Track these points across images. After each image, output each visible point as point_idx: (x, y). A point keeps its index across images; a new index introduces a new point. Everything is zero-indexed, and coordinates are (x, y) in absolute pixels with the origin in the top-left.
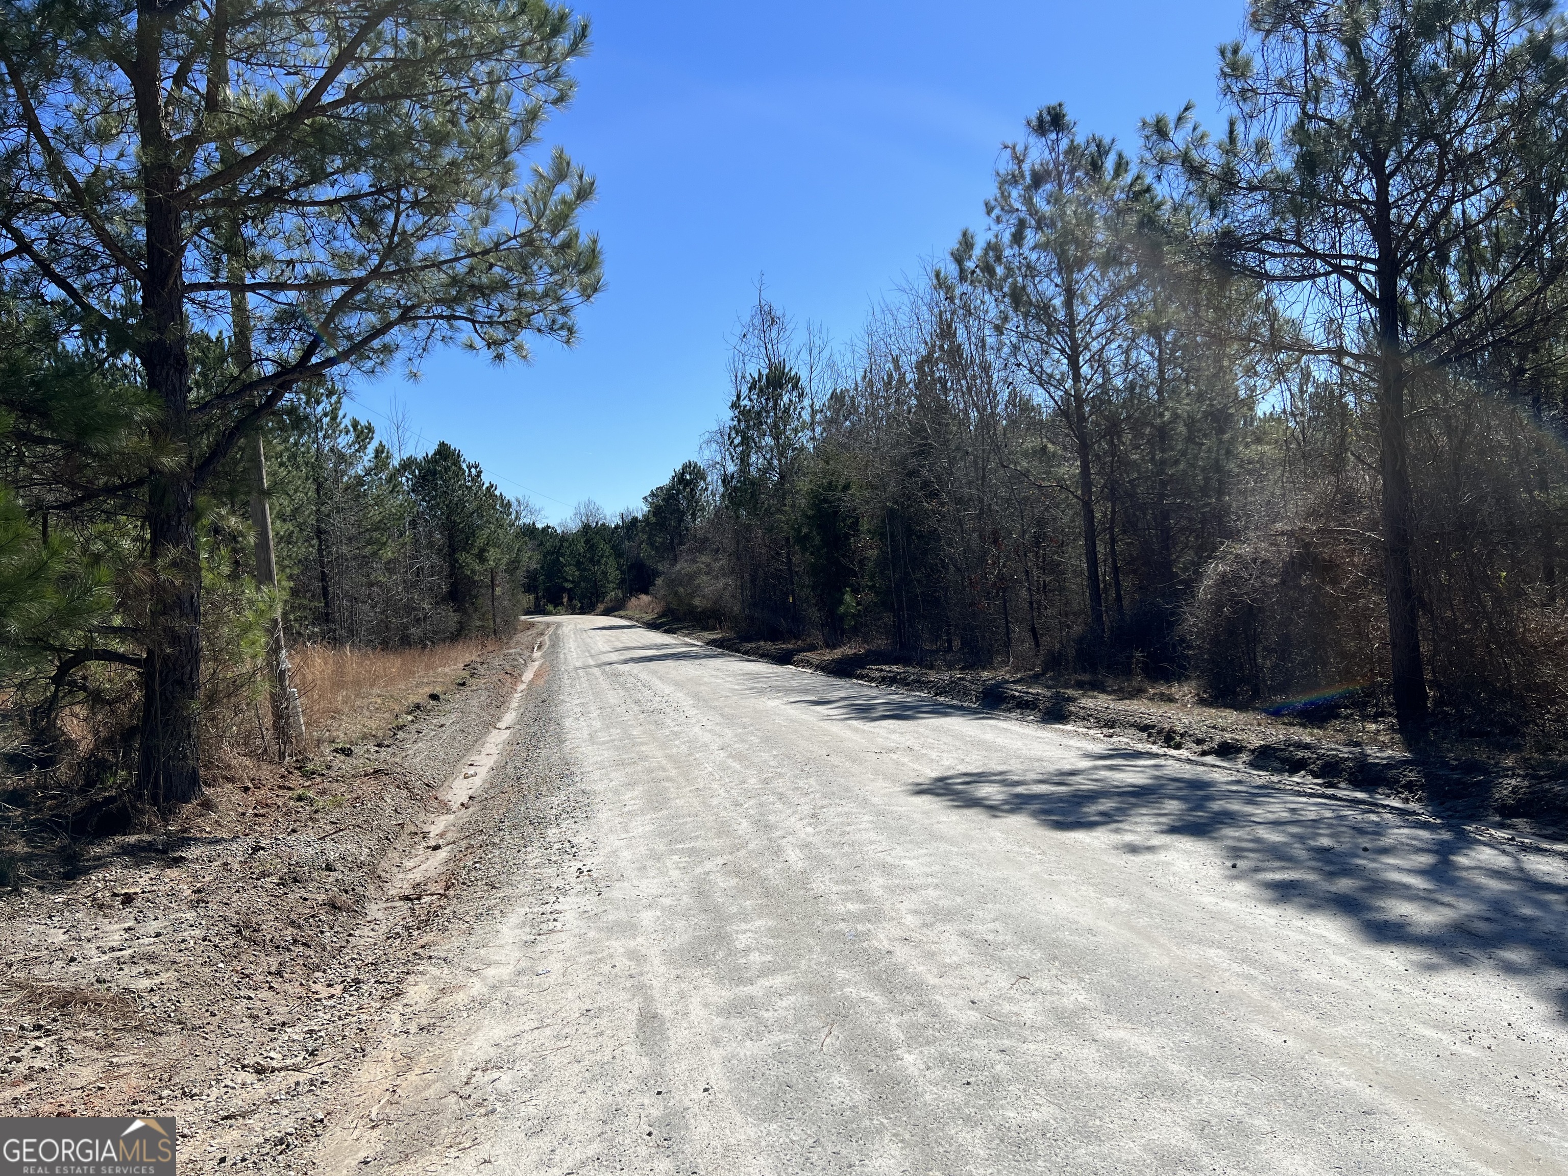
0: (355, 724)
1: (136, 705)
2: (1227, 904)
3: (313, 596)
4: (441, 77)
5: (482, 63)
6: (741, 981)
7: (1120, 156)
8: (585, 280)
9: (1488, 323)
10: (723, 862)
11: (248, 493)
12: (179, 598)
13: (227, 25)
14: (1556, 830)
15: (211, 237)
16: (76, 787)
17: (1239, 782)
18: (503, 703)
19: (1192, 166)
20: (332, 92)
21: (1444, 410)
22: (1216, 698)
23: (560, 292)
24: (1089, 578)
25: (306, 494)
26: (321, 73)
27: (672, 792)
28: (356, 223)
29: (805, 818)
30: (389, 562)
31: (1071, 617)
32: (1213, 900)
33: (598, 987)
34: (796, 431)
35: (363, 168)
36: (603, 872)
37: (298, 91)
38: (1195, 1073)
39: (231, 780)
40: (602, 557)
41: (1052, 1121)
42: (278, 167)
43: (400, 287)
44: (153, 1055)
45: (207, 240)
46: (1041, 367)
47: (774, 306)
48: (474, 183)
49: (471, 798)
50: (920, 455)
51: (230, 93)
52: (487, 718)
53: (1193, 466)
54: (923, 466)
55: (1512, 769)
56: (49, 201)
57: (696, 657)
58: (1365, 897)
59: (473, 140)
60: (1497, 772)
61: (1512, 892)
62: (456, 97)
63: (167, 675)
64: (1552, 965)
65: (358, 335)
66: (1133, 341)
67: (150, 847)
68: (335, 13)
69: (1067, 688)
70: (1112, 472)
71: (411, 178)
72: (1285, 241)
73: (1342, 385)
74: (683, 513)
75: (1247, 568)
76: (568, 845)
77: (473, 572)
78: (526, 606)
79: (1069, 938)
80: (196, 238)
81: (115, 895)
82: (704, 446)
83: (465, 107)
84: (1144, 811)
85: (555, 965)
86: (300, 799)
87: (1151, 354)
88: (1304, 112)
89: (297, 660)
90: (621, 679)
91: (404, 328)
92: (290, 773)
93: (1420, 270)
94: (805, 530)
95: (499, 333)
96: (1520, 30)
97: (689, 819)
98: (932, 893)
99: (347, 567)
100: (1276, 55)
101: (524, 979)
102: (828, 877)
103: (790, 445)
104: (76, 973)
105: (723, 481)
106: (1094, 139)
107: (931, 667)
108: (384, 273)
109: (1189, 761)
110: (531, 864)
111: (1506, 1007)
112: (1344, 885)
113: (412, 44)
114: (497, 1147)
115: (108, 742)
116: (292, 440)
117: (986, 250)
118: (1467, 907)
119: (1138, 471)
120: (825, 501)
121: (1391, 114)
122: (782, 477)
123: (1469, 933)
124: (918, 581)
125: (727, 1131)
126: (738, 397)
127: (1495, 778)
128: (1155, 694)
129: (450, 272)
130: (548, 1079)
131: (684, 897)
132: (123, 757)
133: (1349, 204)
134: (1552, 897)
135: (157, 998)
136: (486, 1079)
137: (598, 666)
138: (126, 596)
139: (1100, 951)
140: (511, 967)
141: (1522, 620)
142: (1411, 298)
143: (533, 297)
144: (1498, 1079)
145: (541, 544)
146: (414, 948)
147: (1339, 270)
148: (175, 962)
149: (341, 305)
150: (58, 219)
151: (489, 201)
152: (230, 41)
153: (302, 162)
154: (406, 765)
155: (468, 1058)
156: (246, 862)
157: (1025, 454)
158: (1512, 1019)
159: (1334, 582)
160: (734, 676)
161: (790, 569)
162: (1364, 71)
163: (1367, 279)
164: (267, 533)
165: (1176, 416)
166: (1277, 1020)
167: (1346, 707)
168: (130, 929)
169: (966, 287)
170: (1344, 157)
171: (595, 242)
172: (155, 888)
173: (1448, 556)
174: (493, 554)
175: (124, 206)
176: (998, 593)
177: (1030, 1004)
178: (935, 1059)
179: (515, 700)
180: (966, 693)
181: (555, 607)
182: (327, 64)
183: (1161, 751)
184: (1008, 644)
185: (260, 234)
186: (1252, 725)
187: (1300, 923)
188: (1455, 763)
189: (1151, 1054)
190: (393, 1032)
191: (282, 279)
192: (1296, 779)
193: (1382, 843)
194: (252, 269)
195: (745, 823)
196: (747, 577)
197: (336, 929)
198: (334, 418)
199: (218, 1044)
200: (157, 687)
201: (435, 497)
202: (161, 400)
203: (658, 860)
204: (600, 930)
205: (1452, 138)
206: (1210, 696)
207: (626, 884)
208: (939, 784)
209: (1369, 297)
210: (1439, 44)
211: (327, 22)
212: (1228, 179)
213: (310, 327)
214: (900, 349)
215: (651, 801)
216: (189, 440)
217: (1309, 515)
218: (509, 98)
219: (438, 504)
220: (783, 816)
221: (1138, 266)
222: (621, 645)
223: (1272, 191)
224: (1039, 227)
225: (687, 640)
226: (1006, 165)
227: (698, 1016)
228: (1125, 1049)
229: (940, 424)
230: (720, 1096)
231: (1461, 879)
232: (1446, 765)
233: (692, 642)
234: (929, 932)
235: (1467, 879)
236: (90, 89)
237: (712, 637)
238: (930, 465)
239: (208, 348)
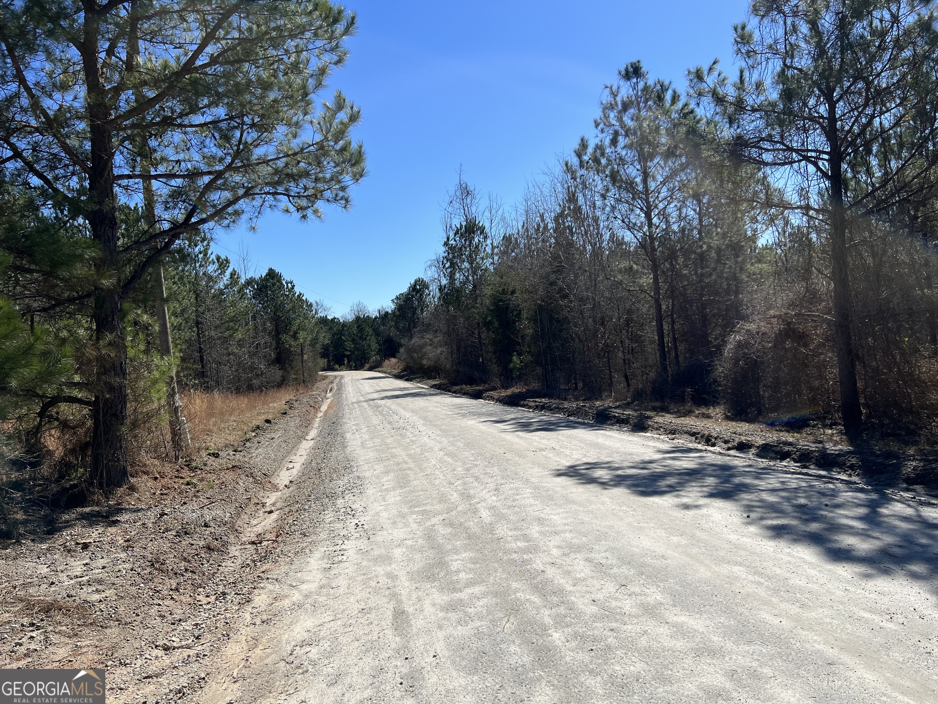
0: (221, 438)
1: (89, 429)
2: (745, 539)
3: (194, 361)
4: (267, 49)
5: (292, 40)
6: (455, 590)
7: (674, 92)
8: (355, 170)
9: (896, 189)
10: (442, 518)
11: (154, 301)
12: (113, 365)
13: (138, 19)
15: (130, 147)
16: (53, 479)
17: (750, 466)
18: (309, 424)
19: (718, 97)
20: (202, 58)
21: (870, 242)
22: (736, 415)
23: (341, 177)
24: (659, 345)
25: (190, 300)
26: (195, 47)
27: (412, 476)
28: (217, 137)
29: (491, 491)
30: (240, 341)
31: (648, 368)
32: (736, 537)
33: (369, 595)
34: (483, 259)
35: (221, 104)
36: (371, 525)
37: (182, 58)
38: (727, 642)
39: (146, 473)
40: (367, 336)
41: (642, 672)
42: (169, 104)
43: (244, 175)
44: (102, 640)
45: (127, 149)
46: (629, 219)
47: (469, 184)
48: (287, 113)
49: (291, 482)
50: (557, 272)
51: (140, 60)
52: (300, 434)
53: (720, 277)
54: (559, 279)
55: (913, 456)
56: (32, 127)
57: (425, 395)
58: (827, 534)
59: (287, 87)
60: (904, 458)
61: (914, 530)
62: (276, 61)
63: (107, 411)
65: (219, 205)
66: (684, 202)
67: (98, 514)
68: (202, 11)
69: (647, 411)
70: (672, 281)
71: (250, 110)
72: (774, 142)
73: (809, 227)
74: (416, 309)
75: (753, 338)
76: (350, 509)
77: (290, 346)
78: (322, 366)
79: (651, 561)
80: (121, 148)
81: (78, 544)
82: (428, 268)
83: (282, 67)
84: (694, 484)
85: (342, 582)
86: (188, 484)
87: (695, 210)
88: (785, 64)
89: (185, 401)
90: (380, 409)
91: (247, 200)
92: (182, 468)
93: (855, 158)
94: (489, 318)
95: (304, 203)
96: (913, 14)
97: (422, 493)
98: (568, 535)
99: (215, 344)
100: (768, 30)
101: (324, 591)
102: (505, 526)
103: (479, 268)
104: (54, 592)
105: (440, 290)
106: (659, 82)
107: (565, 399)
108: (234, 167)
109: (720, 454)
110: (327, 521)
111: (912, 599)
112: (814, 527)
113: (250, 29)
114: (310, 692)
115: (72, 451)
116: (180, 268)
117: (595, 149)
118: (888, 539)
119: (688, 280)
120: (501, 301)
121: (836, 65)
122: (475, 287)
123: (890, 555)
124: (557, 348)
125: (448, 681)
126: (448, 239)
127: (903, 461)
128: (699, 414)
129: (274, 166)
130: (340, 651)
131: (420, 540)
132: (81, 460)
133: (812, 119)
135: (104, 606)
136: (302, 651)
137: (366, 401)
138: (82, 363)
139: (669, 569)
140: (316, 584)
141: (918, 367)
142: (849, 175)
143: (324, 180)
144: (909, 643)
145: (331, 328)
146: (258, 573)
147: (807, 159)
148: (114, 584)
149: (209, 187)
150: (37, 137)
151: (297, 123)
152: (140, 29)
153: (184, 101)
154: (251, 462)
155: (291, 639)
156: (156, 523)
157: (620, 271)
158: (916, 606)
159: (806, 345)
160: (448, 406)
161: (480, 342)
162: (821, 40)
163: (823, 163)
164: (166, 324)
165: (710, 247)
166: (776, 609)
167: (813, 420)
168: (87, 564)
169: (583, 172)
170: (809, 91)
171: (361, 147)
172: (102, 539)
173: (873, 329)
174: (302, 335)
175: (77, 129)
176: (604, 355)
177: (628, 601)
178: (572, 636)
179: (317, 422)
180: (586, 414)
181: (340, 366)
182: (199, 42)
183: (703, 448)
184: (611, 384)
185: (159, 145)
186: (757, 431)
187: (788, 550)
188: (879, 452)
189: (701, 630)
190: (246, 624)
191: (173, 172)
192: (784, 463)
193: (836, 502)
194: (155, 165)
195: (455, 495)
196: (454, 347)
197: (211, 562)
198: (205, 255)
199: (141, 633)
200: (101, 418)
201: (267, 302)
202: (101, 245)
203: (404, 517)
204: (369, 560)
205: (873, 79)
206: (732, 414)
207: (384, 532)
208: (571, 469)
209: (825, 175)
210: (865, 23)
211: (198, 17)
212: (740, 105)
213: (191, 200)
214: (544, 209)
215: (399, 482)
216: (118, 269)
217: (790, 306)
218: (308, 61)
219: (269, 305)
220: (478, 490)
221: (686, 157)
222: (379, 389)
223: (766, 112)
224: (626, 135)
225: (419, 385)
226: (607, 98)
227: (429, 612)
228: (685, 628)
229: (569, 254)
230: (443, 660)
231: (884, 522)
232: (873, 454)
233: (422, 386)
234: (566, 559)
235: (888, 522)
236: (56, 58)
237: (434, 383)
238: (563, 278)
239: (129, 214)
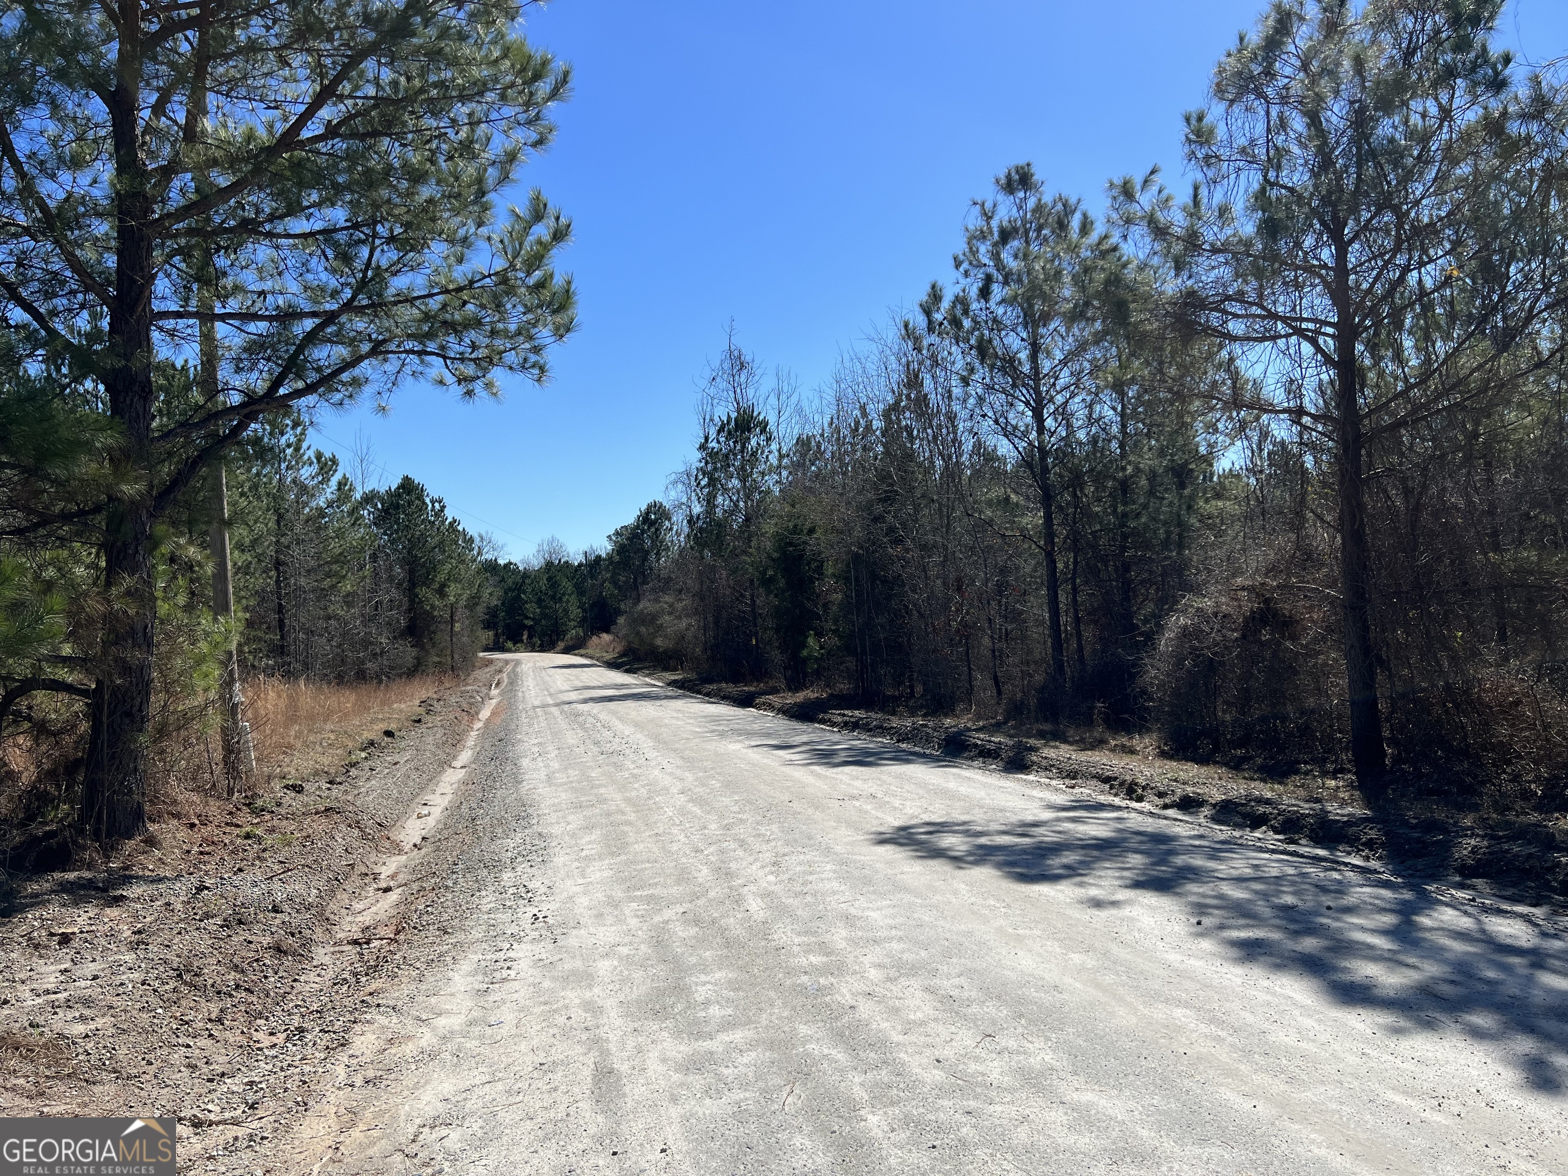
0: (307, 760)
1: (81, 737)
2: (1193, 961)
3: (269, 628)
4: (421, 117)
5: (463, 104)
6: (700, 1036)
7: (1085, 216)
8: (558, 320)
9: (1444, 388)
10: (682, 910)
11: (208, 523)
12: (132, 628)
13: (209, 58)
14: (1516, 891)
15: (183, 266)
16: (16, 821)
17: (1201, 837)
18: (459, 741)
19: (1157, 227)
20: (312, 127)
21: (1401, 472)
22: (1177, 751)
23: (533, 331)
24: (1051, 628)
25: (266, 525)
26: (302, 108)
27: (632, 836)
28: (331, 256)
29: (766, 866)
30: (348, 594)
31: (1033, 666)
32: (1179, 957)
33: (552, 1040)
34: (763, 474)
35: (340, 203)
36: (559, 918)
37: (277, 125)
38: (1165, 1139)
39: (177, 816)
40: (564, 594)
42: (253, 198)
43: (372, 321)
44: (86, 1105)
45: (178, 269)
46: (1006, 418)
47: (744, 351)
48: (450, 221)
49: (423, 838)
50: (886, 501)
51: (208, 124)
52: (443, 756)
53: (1154, 520)
54: (889, 512)
55: (1471, 828)
56: (19, 226)
57: (657, 698)
58: (1328, 957)
59: (452, 179)
60: (1456, 832)
61: (1475, 954)
62: (436, 137)
63: (115, 707)
64: (1517, 1030)
65: (327, 367)
66: (1097, 395)
67: (90, 885)
68: (317, 50)
69: (1029, 737)
70: (1075, 523)
71: (388, 214)
72: (1247, 302)
73: (1301, 443)
74: (647, 553)
75: (1208, 622)
76: (524, 890)
77: (433, 607)
78: (485, 642)
79: (1035, 994)
80: (167, 267)
81: (52, 934)
82: (670, 486)
83: (444, 146)
84: (1108, 865)
85: (508, 1015)
86: (248, 836)
87: (1114, 409)
88: (1266, 179)
89: (250, 694)
90: (581, 719)
91: (374, 362)
92: (238, 809)
93: (1377, 334)
94: (770, 572)
95: (470, 370)
96: (1475, 107)
97: (647, 865)
98: (895, 946)
99: (305, 599)
100: (1240, 123)
101: (476, 1030)
102: (789, 927)
103: (757, 488)
104: (8, 1017)
105: (689, 522)
106: (1061, 199)
107: (894, 713)
108: (356, 307)
109: (1151, 814)
110: (485, 908)
111: (1474, 1073)
112: (1309, 944)
113: (395, 84)
115: (51, 775)
116: (254, 470)
117: (953, 303)
118: (1431, 969)
119: (1100, 523)
120: (791, 544)
121: (1349, 182)
122: (747, 519)
123: (1435, 996)
124: (882, 626)
126: (707, 439)
127: (1454, 837)
128: (1116, 745)
129: (423, 307)
130: (499, 1137)
131: (642, 946)
132: (66, 790)
133: (1309, 269)
134: (1515, 960)
135: (92, 1044)
136: (434, 1136)
137: (557, 705)
138: (78, 625)
139: (1067, 1009)
140: (463, 1017)
141: (1479, 680)
142: (1368, 362)
143: (506, 335)
144: (1469, 1148)
145: (503, 580)
146: (361, 995)
147: (1300, 333)
148: (111, 1007)
149: (311, 338)
150: (27, 243)
151: (465, 240)
152: (211, 74)
153: (279, 195)
154: (358, 803)
155: (415, 1114)
156: (189, 903)
157: (990, 503)
158: (1481, 1086)
159: (1294, 638)
160: (696, 718)
161: (753, 610)
162: (1325, 143)
163: (1325, 341)
164: (225, 564)
165: (1138, 470)
166: (1246, 1083)
167: (1306, 763)
168: (66, 970)
169: (934, 339)
170: (1304, 224)
171: (569, 283)
172: (94, 928)
173: (1407, 615)
174: (453, 589)
175: (96, 232)
176: (960, 641)
177: (996, 1063)
178: (899, 1120)
179: (471, 739)
180: (928, 740)
181: (515, 644)
182: (308, 100)
183: (1123, 804)
184: (970, 691)
185: (232, 265)
186: (1213, 779)
187: (1266, 983)
188: (1414, 821)
189: (1119, 1118)
190: (337, 1084)
191: (252, 310)
192: (1257, 834)
193: (1345, 902)
194: (223, 298)
195: (705, 871)
196: (710, 619)
197: (280, 974)
198: (297, 449)
199: (154, 1094)
200: (104, 719)
201: (397, 532)
202: (125, 426)
203: (616, 907)
204: (554, 979)
205: (1408, 210)
206: (1171, 749)
207: (582, 932)
208: (902, 833)
209: (1328, 360)
210: (1397, 119)
211: (310, 59)
212: (1192, 241)
213: (280, 358)
214: (868, 396)
215: (609, 846)
216: (150, 468)
217: (1268, 571)
218: (488, 139)
219: (400, 538)
220: (745, 863)
221: (1103, 322)
222: (581, 684)
223: (1235, 254)
224: (1006, 283)
225: (648, 680)
226: (975, 221)
227: (655, 1072)
228: (1093, 1112)
229: (905, 472)
230: (678, 1157)
231: (1425, 939)
232: (1406, 823)
233: (653, 682)
234: (893, 987)
235: (1431, 941)
236: (67, 116)
237: (673, 678)
238: (896, 512)
239: (173, 377)
